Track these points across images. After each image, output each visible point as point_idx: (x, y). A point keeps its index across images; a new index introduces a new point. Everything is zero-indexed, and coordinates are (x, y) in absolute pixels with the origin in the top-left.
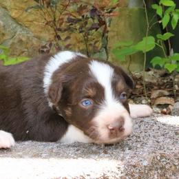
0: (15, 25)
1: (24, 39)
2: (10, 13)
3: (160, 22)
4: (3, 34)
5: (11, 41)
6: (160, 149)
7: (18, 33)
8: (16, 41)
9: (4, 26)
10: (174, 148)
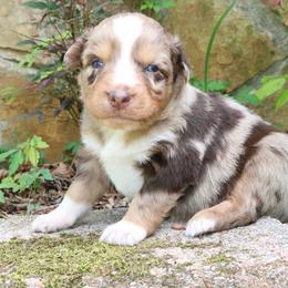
4: (273, 53)
9: (274, 41)
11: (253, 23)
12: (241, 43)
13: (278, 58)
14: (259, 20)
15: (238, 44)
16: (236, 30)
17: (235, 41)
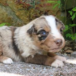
0: (17, 18)
1: (20, 24)
2: (16, 14)
3: (71, 18)
4: (12, 21)
5: (15, 24)
6: (61, 70)
7: (18, 21)
8: (17, 24)
9: (13, 18)
10: (68, 71)
11: (8, 14)
12: (5, 18)
13: (14, 22)
14: (10, 13)
15: (4, 18)
16: (4, 15)
17: (3, 18)
